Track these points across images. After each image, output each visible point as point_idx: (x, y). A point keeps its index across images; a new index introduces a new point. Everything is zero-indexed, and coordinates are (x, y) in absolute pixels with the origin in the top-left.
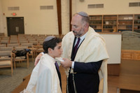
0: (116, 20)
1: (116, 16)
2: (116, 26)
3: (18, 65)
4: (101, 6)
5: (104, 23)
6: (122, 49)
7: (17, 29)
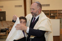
0: (57, 13)
1: (57, 10)
2: (57, 16)
3: (2, 37)
4: (48, 5)
5: (50, 14)
6: (60, 28)
7: (2, 18)
